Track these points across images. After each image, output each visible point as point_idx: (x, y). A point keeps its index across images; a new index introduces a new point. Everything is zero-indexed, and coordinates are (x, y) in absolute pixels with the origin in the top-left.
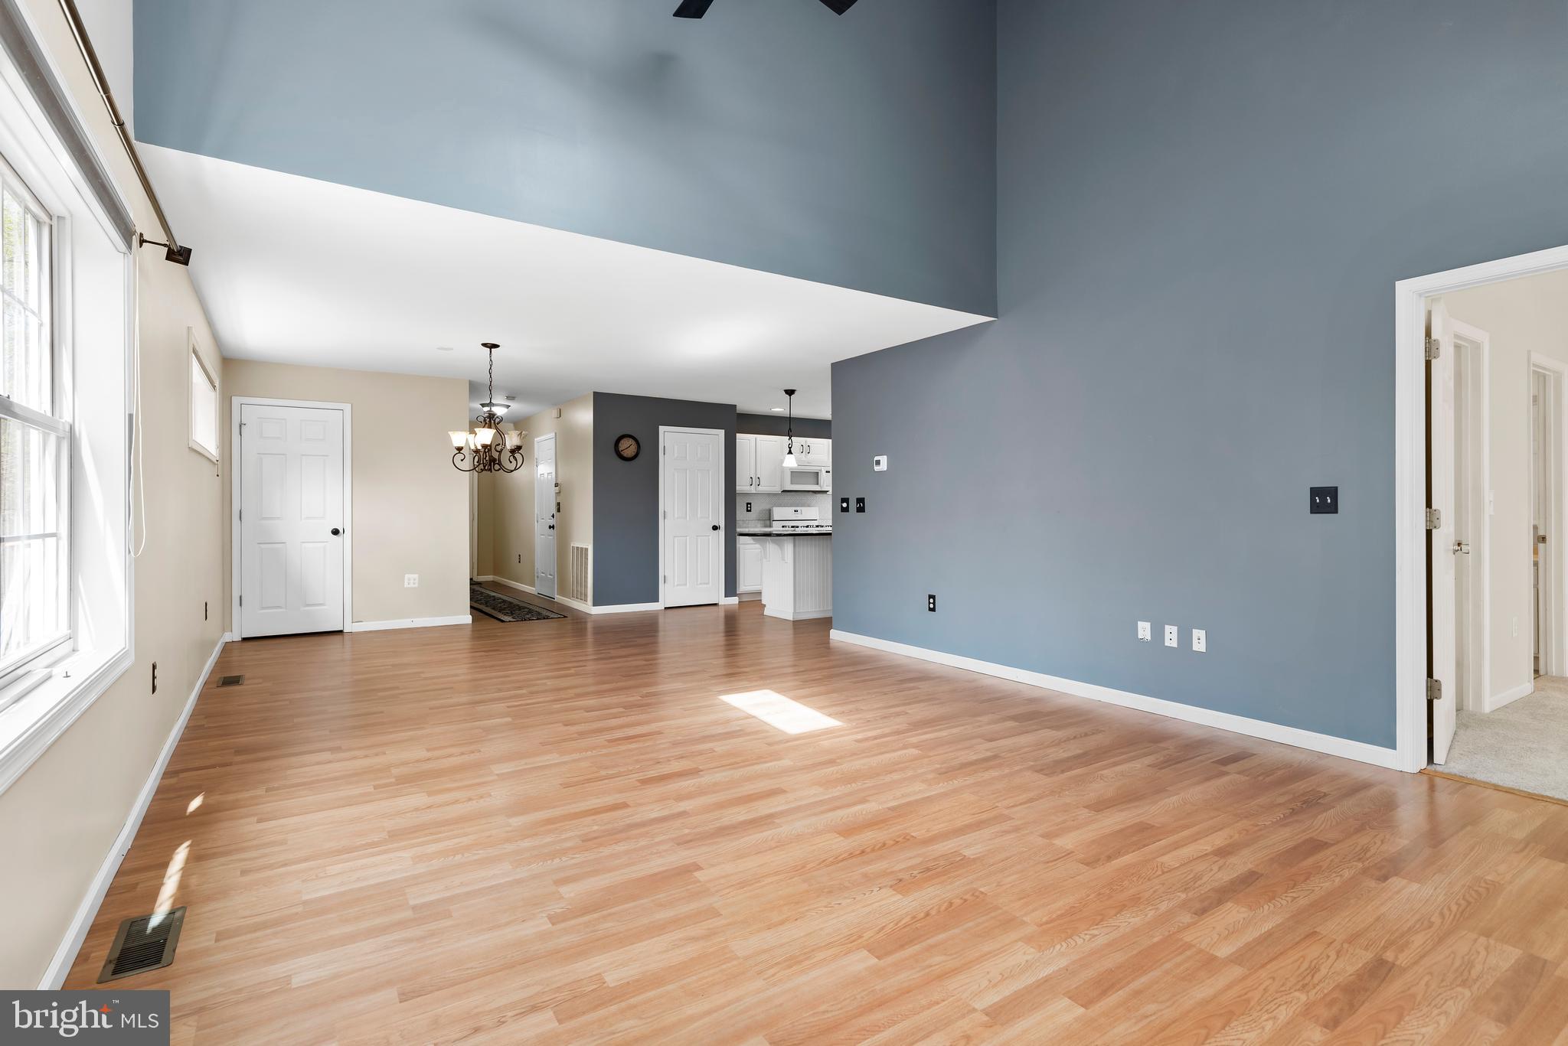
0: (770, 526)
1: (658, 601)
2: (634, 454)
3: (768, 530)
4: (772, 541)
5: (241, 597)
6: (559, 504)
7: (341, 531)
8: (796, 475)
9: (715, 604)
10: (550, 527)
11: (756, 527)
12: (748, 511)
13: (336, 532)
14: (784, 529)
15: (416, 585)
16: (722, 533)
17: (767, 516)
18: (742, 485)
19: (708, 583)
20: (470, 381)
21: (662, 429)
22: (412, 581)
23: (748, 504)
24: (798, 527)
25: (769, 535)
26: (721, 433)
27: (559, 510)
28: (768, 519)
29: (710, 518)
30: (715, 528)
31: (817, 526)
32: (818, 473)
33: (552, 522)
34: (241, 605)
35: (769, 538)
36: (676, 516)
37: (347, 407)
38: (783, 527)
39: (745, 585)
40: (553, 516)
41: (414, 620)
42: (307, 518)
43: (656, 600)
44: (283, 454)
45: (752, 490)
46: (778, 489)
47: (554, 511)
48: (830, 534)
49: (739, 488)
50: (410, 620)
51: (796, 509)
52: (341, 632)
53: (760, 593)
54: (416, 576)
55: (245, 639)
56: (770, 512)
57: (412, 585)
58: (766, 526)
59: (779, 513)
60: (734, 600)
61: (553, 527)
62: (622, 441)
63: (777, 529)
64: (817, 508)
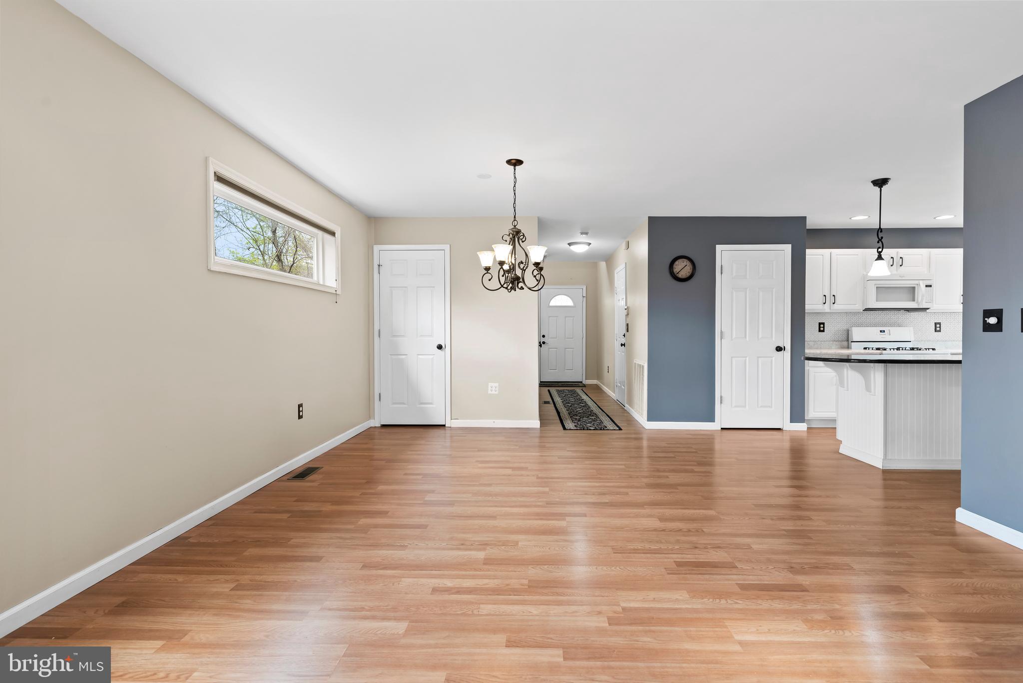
0: (848, 347)
1: (714, 422)
2: (688, 275)
3: (844, 352)
4: (852, 368)
5: (380, 394)
6: (628, 325)
7: (444, 346)
8: (883, 290)
9: (779, 429)
10: (622, 345)
11: (830, 348)
12: (820, 331)
13: (440, 347)
14: (867, 351)
15: (497, 393)
16: (787, 354)
17: (845, 337)
18: (812, 303)
19: (771, 407)
20: (538, 218)
21: (719, 248)
22: (494, 389)
23: (820, 324)
24: (885, 349)
25: (848, 360)
26: (787, 248)
27: (628, 331)
28: (847, 341)
29: (774, 339)
30: (779, 349)
31: (912, 349)
32: (914, 288)
33: (623, 341)
34: (380, 400)
35: (847, 364)
36: (734, 336)
37: (447, 247)
38: (865, 348)
39: (815, 410)
40: (624, 335)
41: (495, 421)
42: (421, 336)
43: (711, 419)
44: (405, 287)
45: (826, 308)
46: (859, 307)
47: (624, 331)
48: (959, 362)
49: (808, 307)
50: (492, 421)
51: (882, 329)
52: (444, 425)
53: (834, 421)
54: (497, 385)
55: (384, 426)
56: (848, 332)
57: (493, 392)
58: (843, 348)
59: (857, 334)
60: (802, 427)
61: (624, 345)
62: (677, 263)
63: (857, 351)
64: (912, 329)
